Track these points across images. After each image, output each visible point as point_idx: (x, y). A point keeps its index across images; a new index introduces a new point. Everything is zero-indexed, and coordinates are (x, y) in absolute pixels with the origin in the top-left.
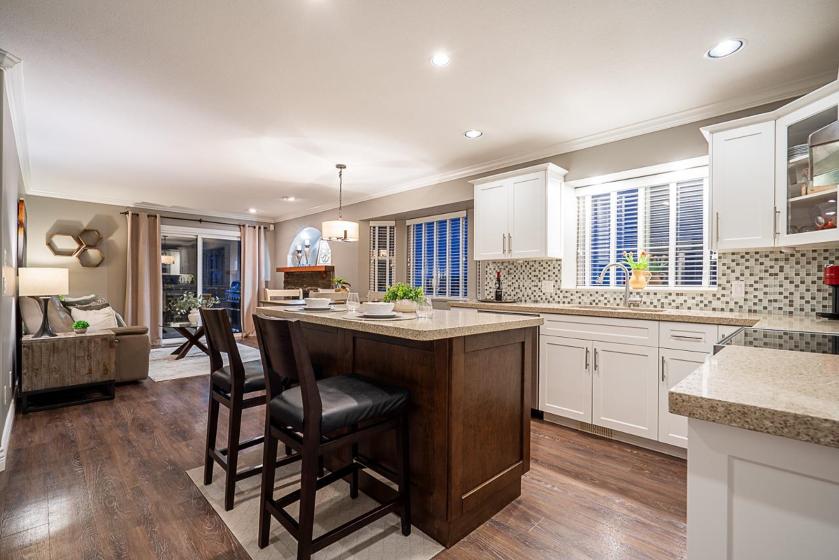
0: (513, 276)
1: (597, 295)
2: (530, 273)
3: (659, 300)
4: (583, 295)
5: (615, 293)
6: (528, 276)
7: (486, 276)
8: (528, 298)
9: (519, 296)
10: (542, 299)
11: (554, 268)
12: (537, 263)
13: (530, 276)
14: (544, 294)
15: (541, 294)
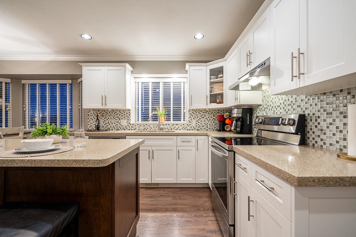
0: (105, 117)
1: (146, 126)
2: (115, 116)
3: (170, 127)
4: (140, 126)
5: (154, 124)
6: (113, 117)
7: (89, 117)
8: (113, 128)
9: (108, 127)
10: (121, 128)
11: (127, 114)
12: (118, 111)
13: (114, 117)
14: (122, 126)
15: (120, 126)
